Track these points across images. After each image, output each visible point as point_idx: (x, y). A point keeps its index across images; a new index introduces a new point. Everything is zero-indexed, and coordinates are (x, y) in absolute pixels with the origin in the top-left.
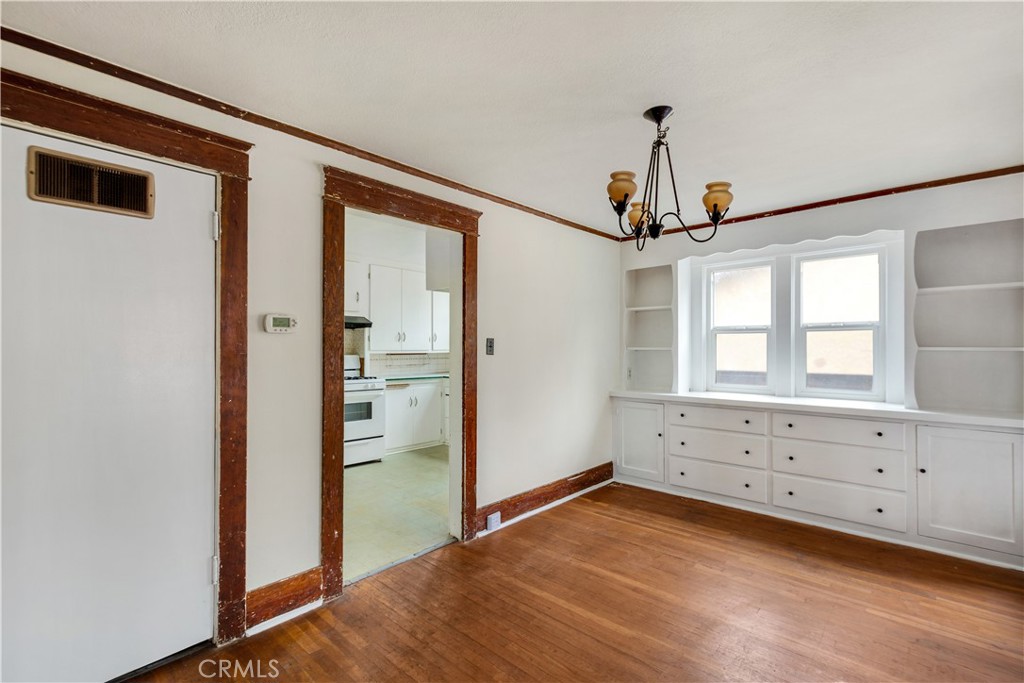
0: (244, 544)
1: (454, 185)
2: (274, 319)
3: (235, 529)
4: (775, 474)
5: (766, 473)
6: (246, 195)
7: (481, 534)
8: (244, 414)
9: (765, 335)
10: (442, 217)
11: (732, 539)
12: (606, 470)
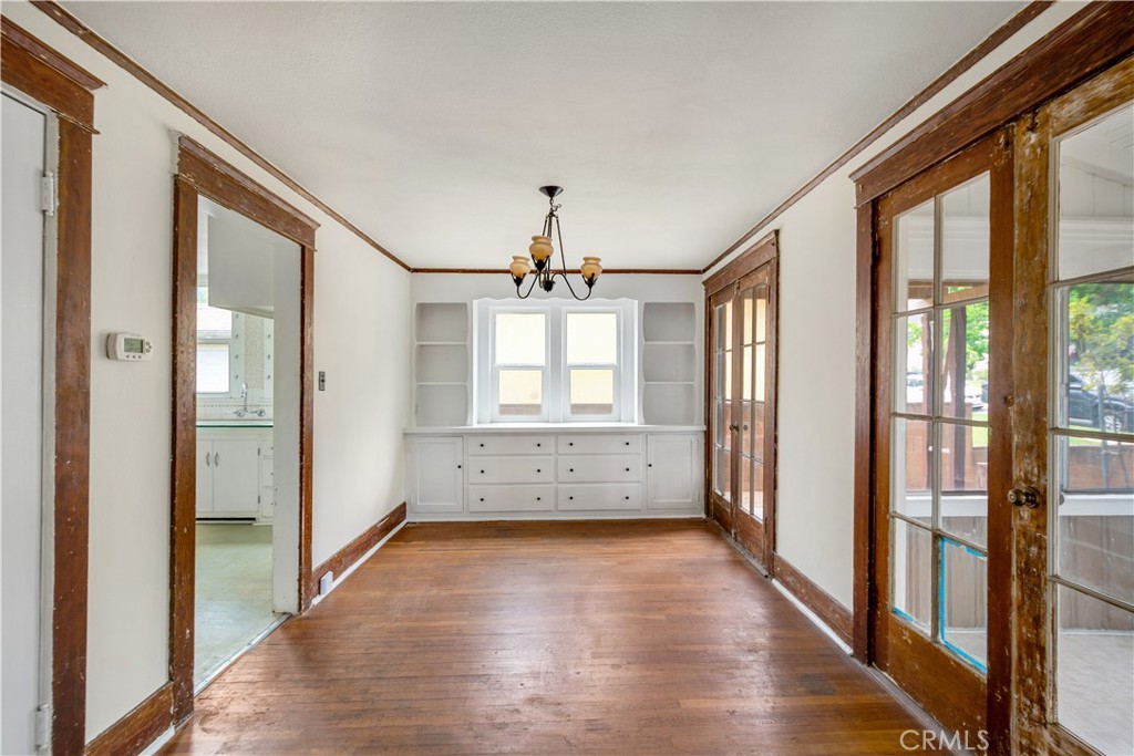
0: (84, 675)
1: (296, 187)
2: (126, 340)
3: (72, 657)
4: (560, 486)
5: (552, 486)
6: (90, 154)
7: (316, 601)
8: (85, 481)
9: (540, 372)
10: (287, 224)
11: (546, 541)
12: (401, 511)
